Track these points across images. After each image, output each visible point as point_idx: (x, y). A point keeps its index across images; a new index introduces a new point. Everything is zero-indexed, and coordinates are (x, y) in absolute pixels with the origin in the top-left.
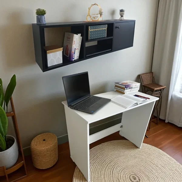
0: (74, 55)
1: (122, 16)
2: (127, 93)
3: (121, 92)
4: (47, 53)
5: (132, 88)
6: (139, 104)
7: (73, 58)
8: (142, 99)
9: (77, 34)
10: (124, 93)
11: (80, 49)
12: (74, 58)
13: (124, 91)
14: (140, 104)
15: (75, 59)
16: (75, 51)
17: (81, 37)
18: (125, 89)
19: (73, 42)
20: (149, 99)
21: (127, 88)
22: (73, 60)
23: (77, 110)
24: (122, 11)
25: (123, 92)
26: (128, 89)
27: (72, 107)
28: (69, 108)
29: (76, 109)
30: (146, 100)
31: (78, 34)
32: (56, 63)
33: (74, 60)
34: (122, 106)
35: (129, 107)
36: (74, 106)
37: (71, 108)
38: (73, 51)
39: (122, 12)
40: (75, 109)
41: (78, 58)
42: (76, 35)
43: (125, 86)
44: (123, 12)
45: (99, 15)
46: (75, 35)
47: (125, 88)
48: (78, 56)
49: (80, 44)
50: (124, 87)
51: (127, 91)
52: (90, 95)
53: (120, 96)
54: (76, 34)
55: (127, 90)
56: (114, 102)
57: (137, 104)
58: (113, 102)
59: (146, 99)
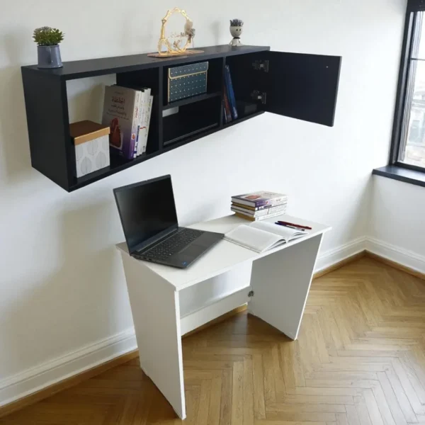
0: (136, 143)
1: (236, 37)
2: (261, 218)
3: (247, 216)
4: (76, 142)
5: (270, 206)
6: (287, 241)
7: (135, 150)
8: (295, 231)
9: (143, 91)
10: (253, 219)
11: (148, 127)
12: (136, 152)
13: (253, 215)
14: (290, 241)
15: (138, 154)
16: (138, 132)
17: (152, 97)
18: (254, 211)
19: (135, 110)
20: (310, 228)
21: (258, 207)
22: (135, 156)
23: (150, 261)
24: (235, 24)
25: (250, 216)
26: (262, 209)
27: (138, 256)
28: (132, 257)
29: (148, 259)
30: (303, 232)
31: (145, 90)
32: (94, 168)
33: (137, 156)
34: (251, 248)
35: (266, 249)
36: (144, 253)
37: (135, 257)
38: (134, 134)
39: (236, 28)
40: (145, 259)
41: (145, 151)
42: (140, 92)
43: (255, 202)
44: (238, 28)
45: (186, 38)
46: (138, 93)
47: (256, 207)
48: (145, 145)
49: (150, 113)
50: (253, 205)
51: (260, 215)
52: (177, 227)
53: (244, 226)
54: (139, 90)
55: (260, 211)
56: (232, 240)
57: (282, 241)
58: (229, 239)
59: (303, 230)
